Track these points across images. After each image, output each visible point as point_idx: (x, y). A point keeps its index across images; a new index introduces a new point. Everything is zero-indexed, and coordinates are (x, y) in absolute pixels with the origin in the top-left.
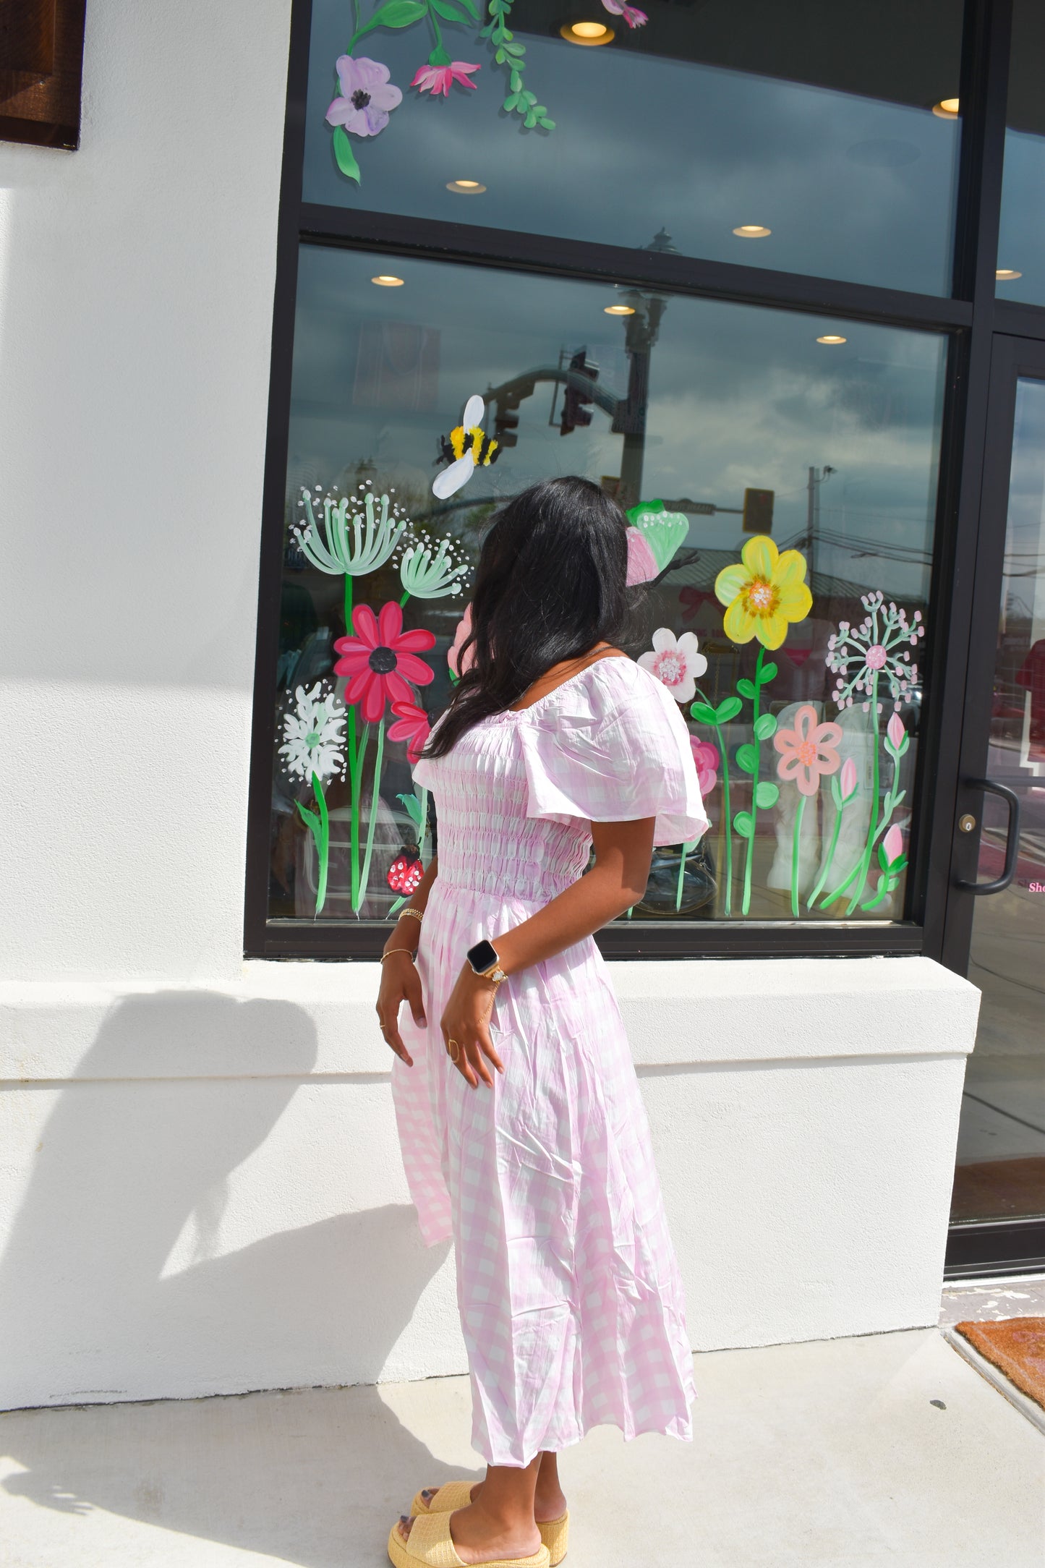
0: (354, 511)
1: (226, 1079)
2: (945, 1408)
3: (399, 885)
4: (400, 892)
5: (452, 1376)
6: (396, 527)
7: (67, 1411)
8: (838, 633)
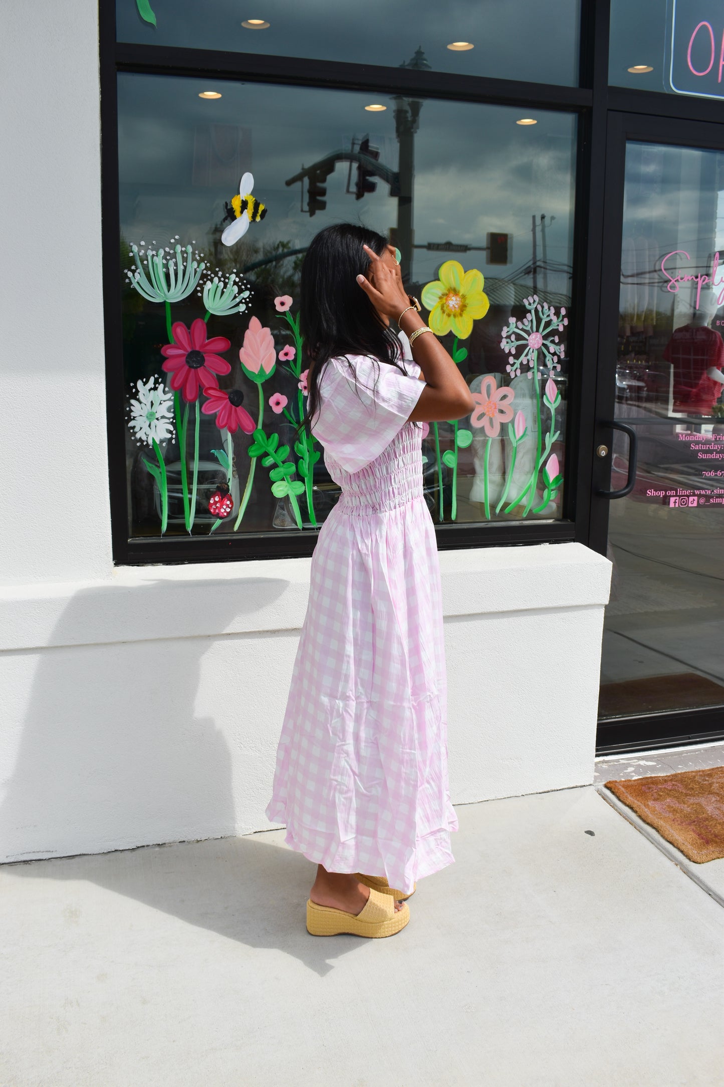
0: (168, 258)
1: (106, 644)
2: (594, 835)
3: (217, 511)
4: (218, 516)
5: (271, 830)
6: (198, 267)
7: (18, 866)
8: (508, 326)
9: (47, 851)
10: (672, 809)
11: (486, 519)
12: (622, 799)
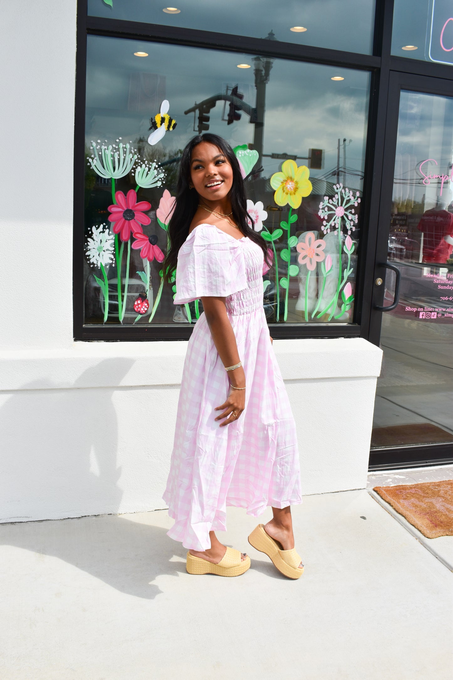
1: (67, 389)
2: (366, 519)
3: (139, 310)
4: (139, 313)
6: (133, 157)
7: (7, 525)
8: (323, 202)
9: (26, 517)
10: (415, 505)
11: (306, 321)
12: (384, 498)
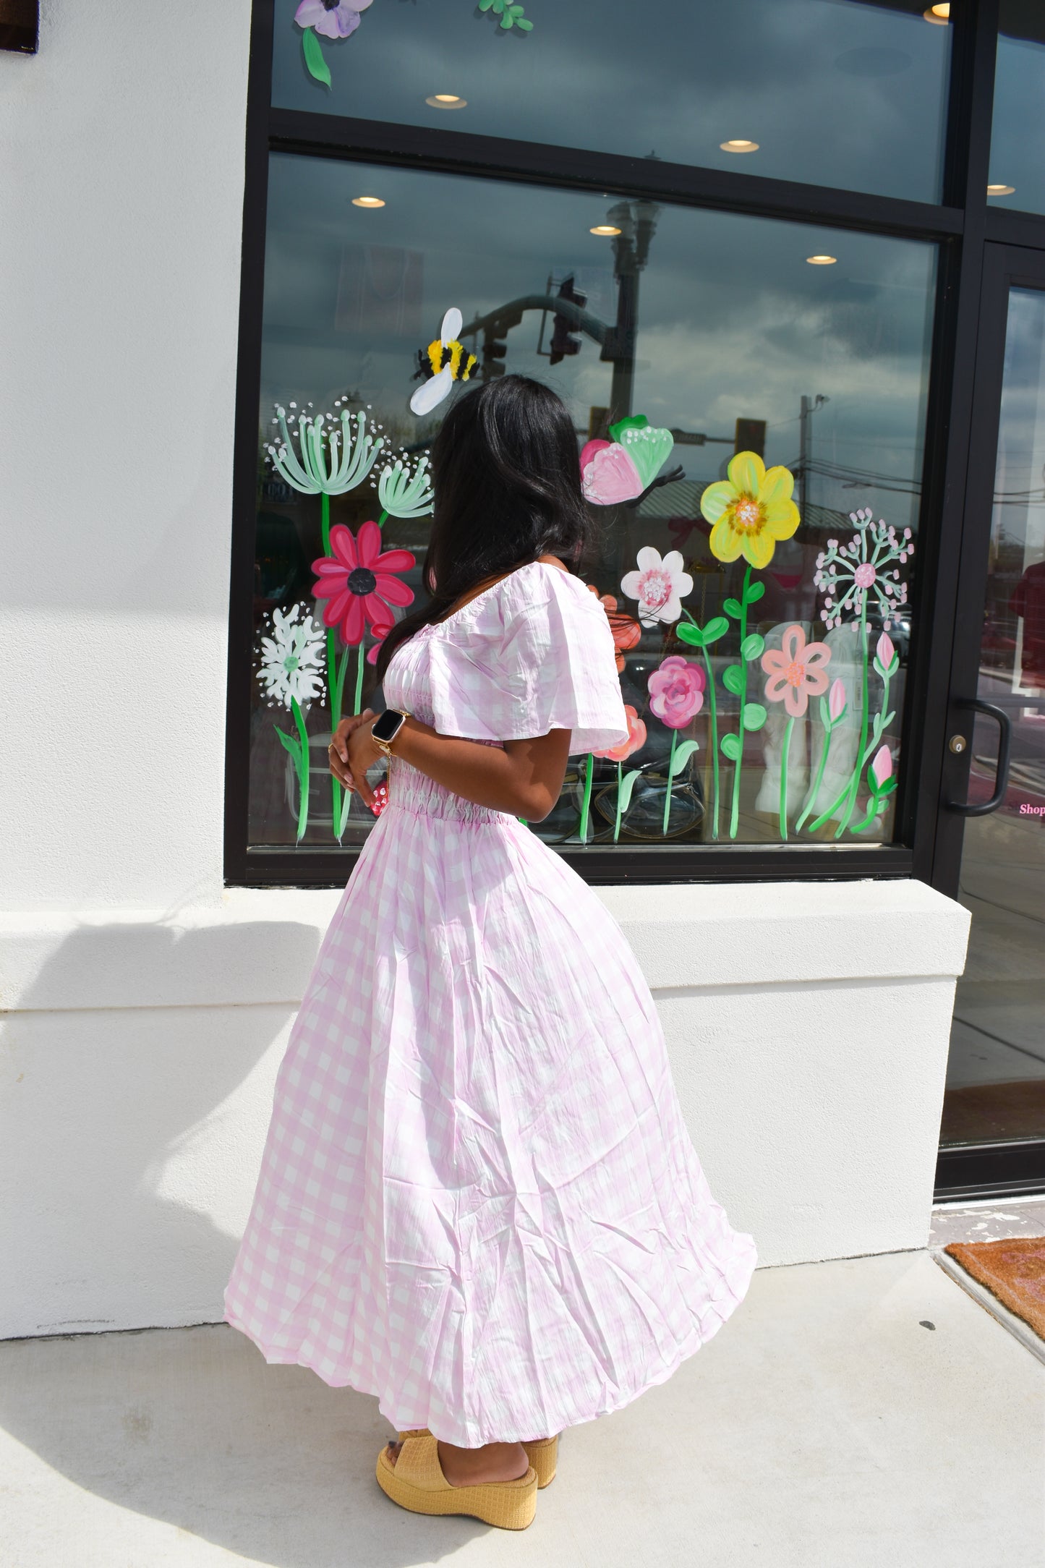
0: (330, 428)
1: (208, 1007)
2: (934, 1329)
6: (373, 444)
7: (55, 1341)
8: (826, 551)
9: (100, 1321)
11: (781, 838)
12: (973, 1274)
